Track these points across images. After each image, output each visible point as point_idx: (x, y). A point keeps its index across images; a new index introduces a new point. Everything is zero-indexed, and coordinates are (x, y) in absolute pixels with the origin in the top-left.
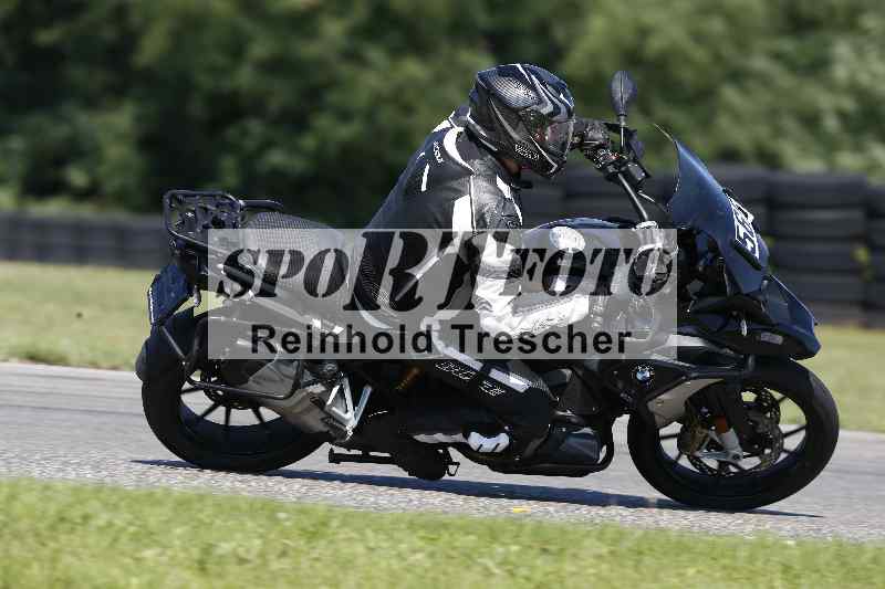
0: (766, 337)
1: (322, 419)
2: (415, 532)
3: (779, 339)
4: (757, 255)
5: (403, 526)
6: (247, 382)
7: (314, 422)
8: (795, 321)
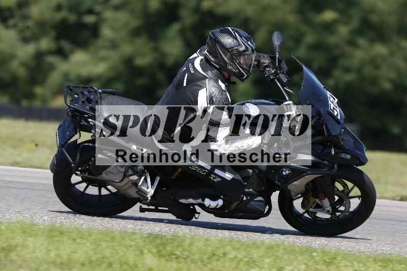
0: (343, 155)
1: (137, 192)
2: (376, 263)
3: (349, 157)
4: (339, 117)
5: (371, 260)
6: (102, 174)
7: (133, 193)
8: (356, 148)
